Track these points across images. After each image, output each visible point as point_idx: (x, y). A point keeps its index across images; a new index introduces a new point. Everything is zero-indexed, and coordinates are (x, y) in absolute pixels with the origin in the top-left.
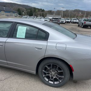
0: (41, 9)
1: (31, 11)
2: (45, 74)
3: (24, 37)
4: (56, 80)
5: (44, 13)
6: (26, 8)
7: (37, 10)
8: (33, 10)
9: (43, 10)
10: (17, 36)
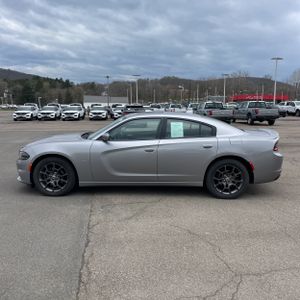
0: (60, 81)
1: (27, 89)
2: (216, 182)
3: (182, 136)
4: (233, 188)
5: (73, 93)
6: (5, 80)
7: (46, 84)
8: (33, 84)
9: (67, 81)
10: (172, 136)
